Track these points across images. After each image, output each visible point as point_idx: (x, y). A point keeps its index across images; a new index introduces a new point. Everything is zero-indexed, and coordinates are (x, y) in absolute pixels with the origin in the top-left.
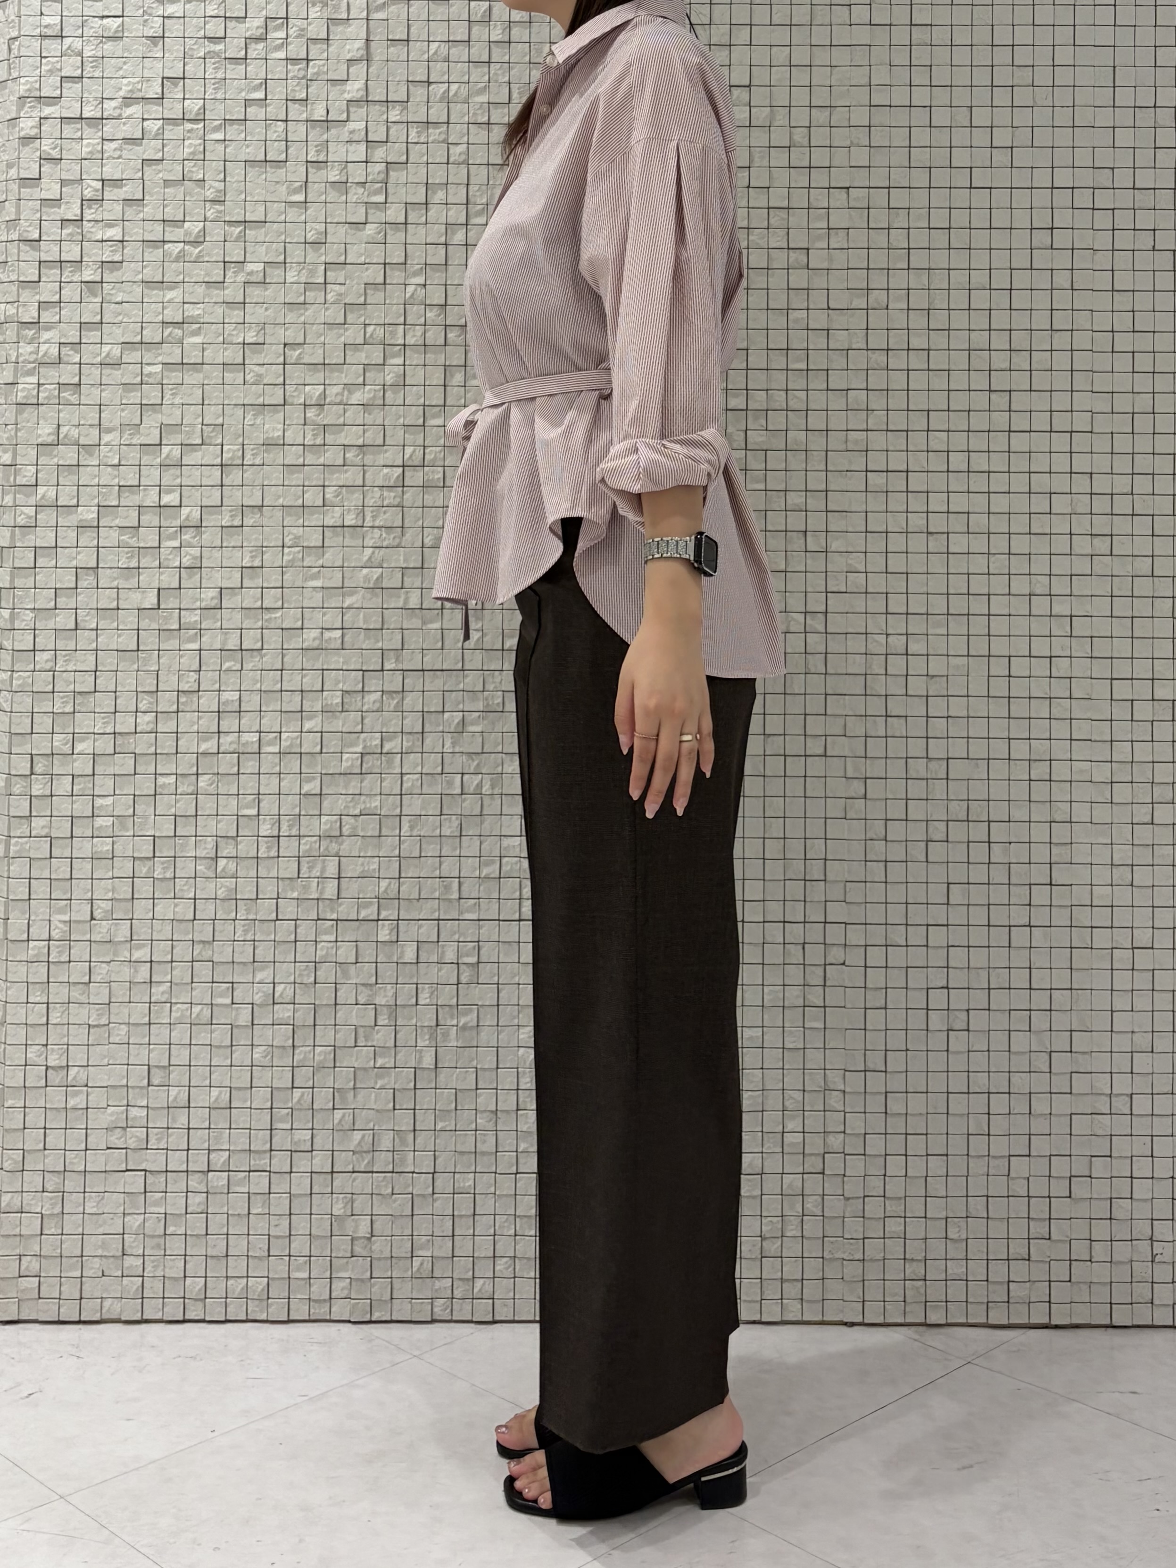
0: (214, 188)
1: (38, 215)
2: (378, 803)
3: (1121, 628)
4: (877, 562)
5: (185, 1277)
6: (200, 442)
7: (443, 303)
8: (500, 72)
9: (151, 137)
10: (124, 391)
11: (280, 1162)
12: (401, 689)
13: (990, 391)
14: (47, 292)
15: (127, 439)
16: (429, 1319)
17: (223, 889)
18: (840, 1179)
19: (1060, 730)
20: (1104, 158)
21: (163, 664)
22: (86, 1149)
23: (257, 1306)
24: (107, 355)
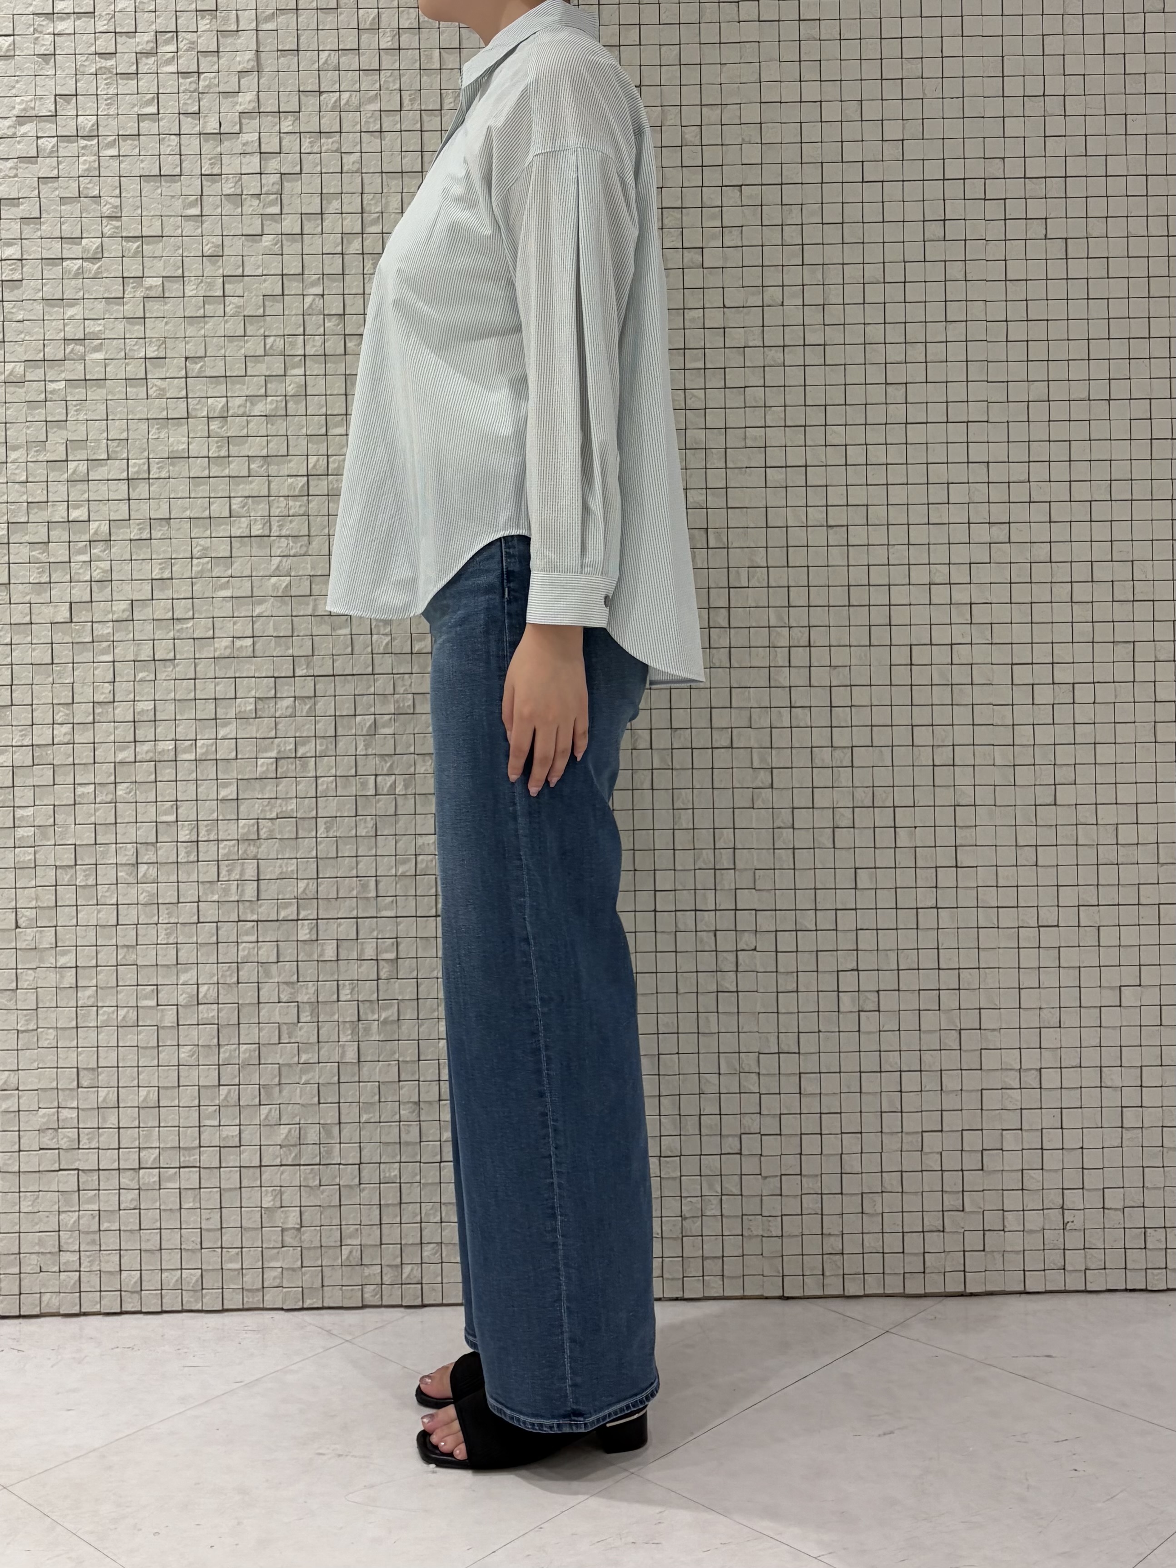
0: (110, 204)
2: (293, 806)
3: (1020, 614)
4: (777, 557)
5: (121, 1270)
6: (106, 457)
7: (341, 312)
8: (390, 79)
9: (46, 155)
10: (28, 408)
11: (209, 1158)
12: (312, 694)
13: (886, 384)
15: (34, 456)
16: (360, 1305)
17: (144, 894)
18: (757, 1158)
19: (962, 715)
20: (994, 148)
21: (78, 676)
22: (20, 1151)
23: (191, 1297)
24: (11, 374)
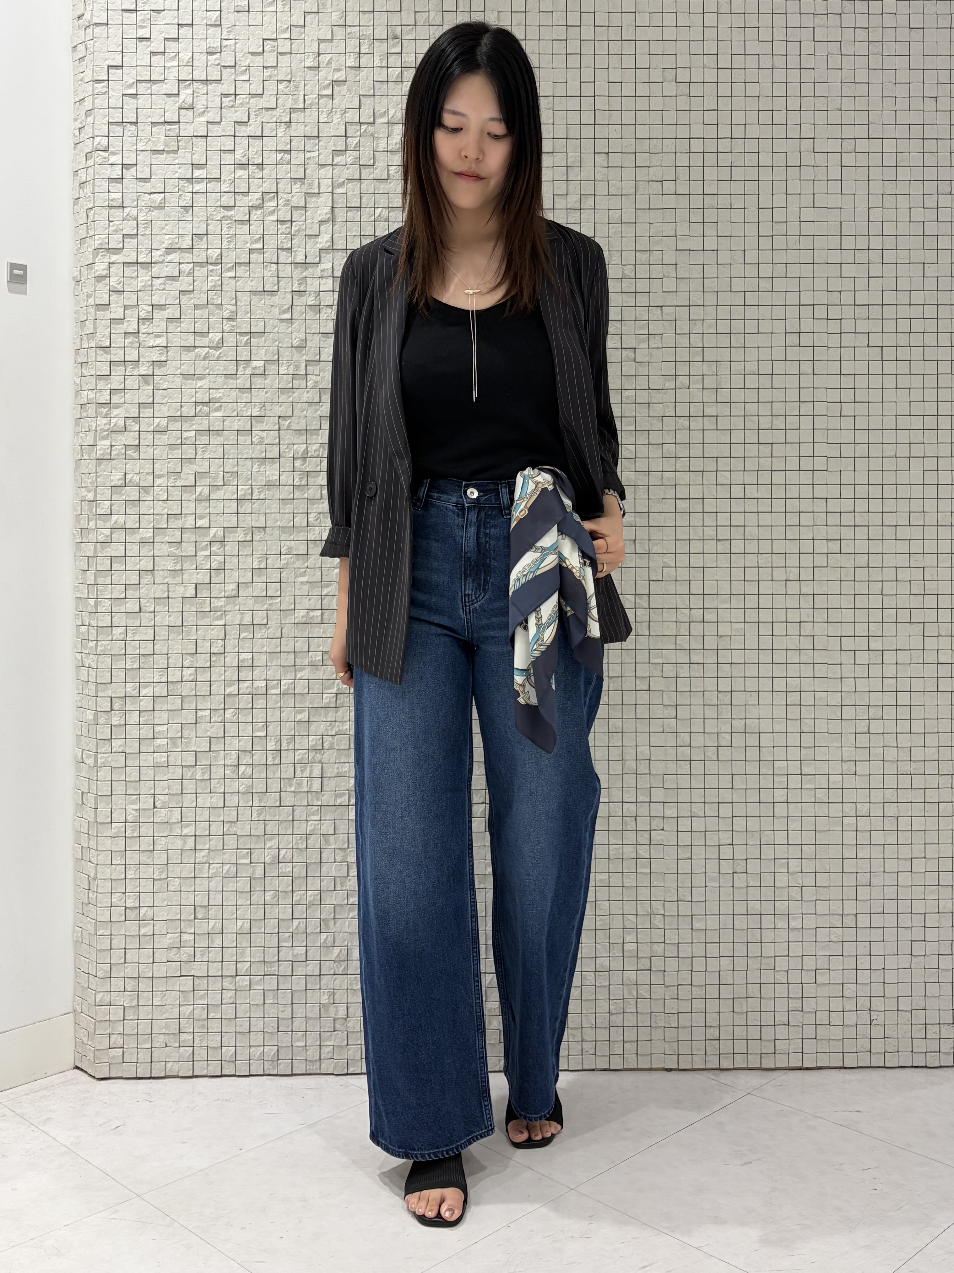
0: (229, 310)
1: (109, 329)
3: (847, 602)
4: (683, 560)
5: (222, 1046)
9: (185, 275)
10: (170, 449)
11: (285, 968)
13: (759, 444)
14: (116, 382)
15: (172, 482)
17: (243, 786)
18: (662, 973)
19: (807, 671)
20: (834, 284)
21: (200, 635)
22: (153, 963)
23: (271, 1065)
24: (158, 425)
